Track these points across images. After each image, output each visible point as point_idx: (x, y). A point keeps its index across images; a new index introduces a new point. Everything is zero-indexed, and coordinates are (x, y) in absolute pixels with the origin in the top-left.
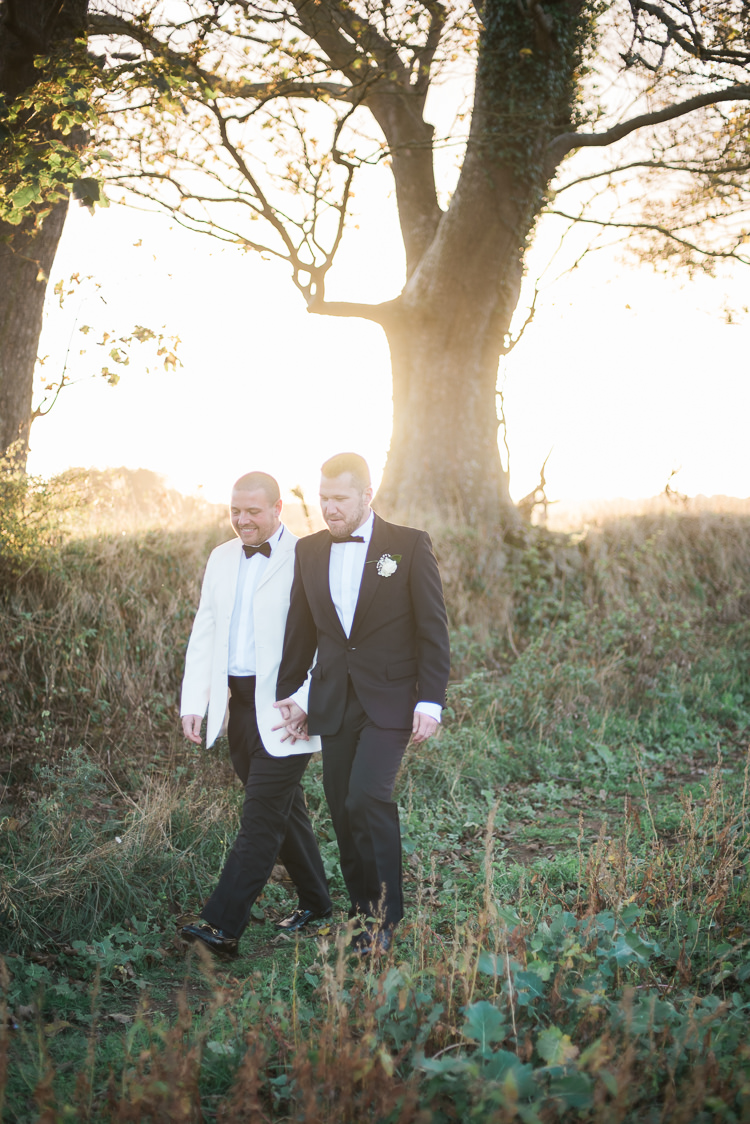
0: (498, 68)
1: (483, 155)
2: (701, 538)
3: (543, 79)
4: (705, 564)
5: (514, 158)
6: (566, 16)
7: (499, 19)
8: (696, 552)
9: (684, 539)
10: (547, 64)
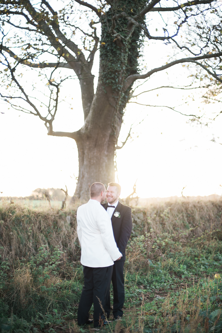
0: (105, 53)
1: (102, 82)
2: (190, 209)
3: (120, 56)
4: (191, 218)
5: (112, 82)
6: (126, 35)
7: (105, 37)
8: (188, 214)
9: (183, 209)
10: (121, 51)
